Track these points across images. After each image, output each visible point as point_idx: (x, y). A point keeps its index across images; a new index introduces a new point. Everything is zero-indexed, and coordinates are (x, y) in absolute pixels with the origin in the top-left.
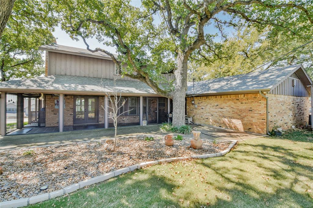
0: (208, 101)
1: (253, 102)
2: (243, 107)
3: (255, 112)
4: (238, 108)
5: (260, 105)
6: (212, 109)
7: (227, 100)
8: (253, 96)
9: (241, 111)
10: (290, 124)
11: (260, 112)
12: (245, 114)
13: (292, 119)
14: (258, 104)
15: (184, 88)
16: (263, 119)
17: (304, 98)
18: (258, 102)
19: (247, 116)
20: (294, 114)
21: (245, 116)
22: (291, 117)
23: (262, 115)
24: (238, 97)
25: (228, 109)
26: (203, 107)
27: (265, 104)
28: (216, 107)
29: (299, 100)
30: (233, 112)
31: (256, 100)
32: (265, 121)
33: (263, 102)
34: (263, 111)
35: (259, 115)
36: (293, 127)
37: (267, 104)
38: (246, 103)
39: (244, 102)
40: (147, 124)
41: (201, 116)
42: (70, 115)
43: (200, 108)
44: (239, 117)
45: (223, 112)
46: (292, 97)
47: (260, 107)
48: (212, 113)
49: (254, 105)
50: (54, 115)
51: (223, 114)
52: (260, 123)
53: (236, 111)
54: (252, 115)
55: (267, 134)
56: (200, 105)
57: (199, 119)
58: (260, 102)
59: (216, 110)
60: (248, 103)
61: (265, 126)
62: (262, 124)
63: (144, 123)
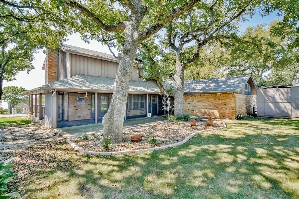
0: (194, 98)
1: (226, 99)
2: (220, 102)
3: (228, 105)
4: (217, 103)
5: (231, 101)
6: (197, 104)
7: (208, 97)
8: (227, 95)
9: (218, 105)
10: (245, 113)
11: (231, 105)
12: (221, 107)
13: (245, 109)
14: (230, 100)
15: (183, 89)
16: (233, 110)
17: (251, 96)
18: (230, 99)
19: (223, 108)
20: (246, 106)
21: (221, 108)
22: (245, 108)
23: (232, 107)
24: (217, 95)
25: (209, 103)
26: (190, 102)
27: (234, 100)
28: (201, 102)
29: (248, 98)
30: (213, 106)
31: (228, 97)
32: (234, 111)
33: (233, 99)
34: (233, 105)
35: (230, 107)
36: (246, 114)
37: (235, 100)
38: (222, 100)
39: (220, 99)
40: (151, 116)
41: (188, 109)
42: (89, 110)
43: (186, 103)
44: (217, 108)
45: (206, 105)
46: (245, 95)
47: (231, 102)
48: (197, 106)
49: (227, 101)
50: (76, 110)
51: (206, 107)
52: (231, 112)
53: (215, 104)
54: (226, 107)
55: (235, 119)
56: (187, 101)
57: (186, 111)
58: (231, 99)
59: (201, 104)
60: (223, 100)
61: (234, 114)
62: (232, 112)
63: (149, 115)
